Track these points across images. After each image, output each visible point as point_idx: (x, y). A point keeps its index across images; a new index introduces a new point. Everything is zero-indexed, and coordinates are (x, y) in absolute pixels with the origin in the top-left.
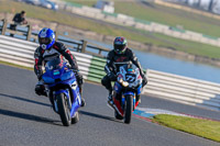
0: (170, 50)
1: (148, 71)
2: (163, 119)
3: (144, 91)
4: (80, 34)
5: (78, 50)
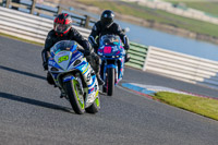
0: (171, 28)
1: (150, 48)
2: (164, 97)
3: (146, 68)
4: (83, 9)
5: (81, 25)
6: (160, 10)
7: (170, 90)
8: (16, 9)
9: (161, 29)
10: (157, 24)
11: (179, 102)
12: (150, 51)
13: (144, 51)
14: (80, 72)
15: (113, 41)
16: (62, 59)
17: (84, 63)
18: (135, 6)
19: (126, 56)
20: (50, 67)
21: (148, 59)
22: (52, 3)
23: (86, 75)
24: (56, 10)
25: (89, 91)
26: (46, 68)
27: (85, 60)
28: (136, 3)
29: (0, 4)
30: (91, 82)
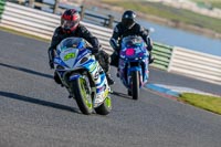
0: (197, 28)
1: (175, 48)
2: (189, 98)
3: (170, 69)
4: (107, 9)
5: (105, 25)
6: (186, 11)
7: (195, 92)
8: (39, 8)
9: (186, 29)
10: (181, 24)
11: (205, 104)
12: (175, 52)
13: (169, 51)
14: (87, 70)
15: (135, 42)
16: (68, 56)
18: (160, 6)
19: (150, 57)
21: (173, 60)
22: (76, 2)
23: (93, 74)
25: (98, 90)
26: (52, 67)
27: (93, 58)
28: (161, 3)
29: (23, 4)
30: (99, 81)
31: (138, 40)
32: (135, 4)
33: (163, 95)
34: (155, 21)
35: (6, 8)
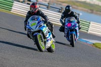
1: (91, 22)
2: (98, 45)
3: (89, 32)
4: (60, 4)
5: (59, 12)
6: (96, 5)
9: (96, 14)
10: (94, 11)
12: (91, 24)
13: (88, 24)
14: (42, 31)
15: (72, 20)
17: (44, 26)
18: (85, 3)
19: (79, 26)
20: (27, 29)
21: (90, 28)
22: (46, 1)
23: (45, 32)
24: (47, 5)
25: (47, 41)
27: (45, 25)
28: (85, 2)
29: (22, 2)
30: (48, 36)
31: (73, 19)
32: (73, 2)
33: (85, 44)
34: (82, 10)
35: (14, 4)
